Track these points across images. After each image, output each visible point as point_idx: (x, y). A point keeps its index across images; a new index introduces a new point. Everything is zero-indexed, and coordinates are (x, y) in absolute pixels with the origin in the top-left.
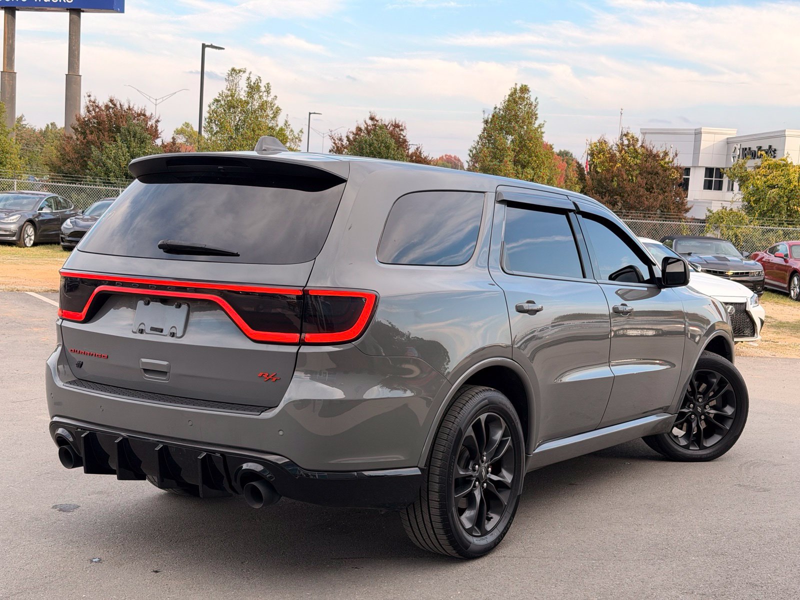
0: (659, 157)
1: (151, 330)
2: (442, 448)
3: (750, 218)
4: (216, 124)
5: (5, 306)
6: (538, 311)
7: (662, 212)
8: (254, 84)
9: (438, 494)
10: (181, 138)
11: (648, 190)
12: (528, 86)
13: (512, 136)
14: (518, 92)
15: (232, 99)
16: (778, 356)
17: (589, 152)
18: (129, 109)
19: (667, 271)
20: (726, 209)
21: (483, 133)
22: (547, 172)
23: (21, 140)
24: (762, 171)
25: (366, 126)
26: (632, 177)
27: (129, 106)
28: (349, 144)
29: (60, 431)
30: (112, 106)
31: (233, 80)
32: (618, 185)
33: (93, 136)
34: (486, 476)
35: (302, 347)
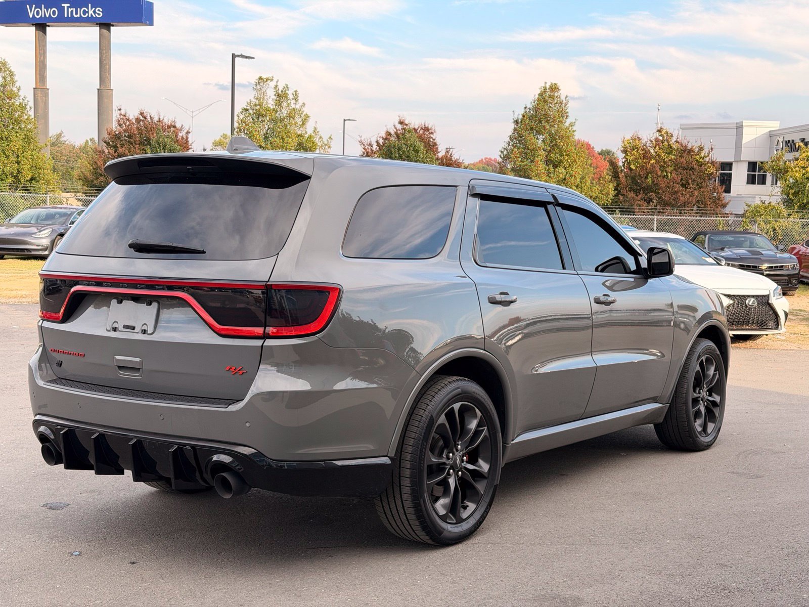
0: (694, 152)
1: (124, 327)
2: (413, 435)
3: (789, 211)
4: (245, 134)
5: (28, 318)
6: (512, 302)
7: (698, 207)
8: (282, 91)
9: (409, 479)
10: (219, 149)
11: (683, 185)
12: (558, 85)
13: (543, 135)
14: (548, 90)
15: (260, 107)
16: (805, 349)
17: (622, 149)
18: (159, 120)
19: (653, 261)
20: (764, 203)
21: (513, 133)
22: (580, 170)
23: (61, 156)
24: (801, 163)
25: (395, 130)
26: (667, 173)
27: (159, 118)
28: (379, 149)
29: (42, 429)
30: (143, 119)
31: (260, 88)
32: (653, 182)
33: (124, 149)
34: (460, 464)
35: (267, 340)
